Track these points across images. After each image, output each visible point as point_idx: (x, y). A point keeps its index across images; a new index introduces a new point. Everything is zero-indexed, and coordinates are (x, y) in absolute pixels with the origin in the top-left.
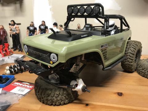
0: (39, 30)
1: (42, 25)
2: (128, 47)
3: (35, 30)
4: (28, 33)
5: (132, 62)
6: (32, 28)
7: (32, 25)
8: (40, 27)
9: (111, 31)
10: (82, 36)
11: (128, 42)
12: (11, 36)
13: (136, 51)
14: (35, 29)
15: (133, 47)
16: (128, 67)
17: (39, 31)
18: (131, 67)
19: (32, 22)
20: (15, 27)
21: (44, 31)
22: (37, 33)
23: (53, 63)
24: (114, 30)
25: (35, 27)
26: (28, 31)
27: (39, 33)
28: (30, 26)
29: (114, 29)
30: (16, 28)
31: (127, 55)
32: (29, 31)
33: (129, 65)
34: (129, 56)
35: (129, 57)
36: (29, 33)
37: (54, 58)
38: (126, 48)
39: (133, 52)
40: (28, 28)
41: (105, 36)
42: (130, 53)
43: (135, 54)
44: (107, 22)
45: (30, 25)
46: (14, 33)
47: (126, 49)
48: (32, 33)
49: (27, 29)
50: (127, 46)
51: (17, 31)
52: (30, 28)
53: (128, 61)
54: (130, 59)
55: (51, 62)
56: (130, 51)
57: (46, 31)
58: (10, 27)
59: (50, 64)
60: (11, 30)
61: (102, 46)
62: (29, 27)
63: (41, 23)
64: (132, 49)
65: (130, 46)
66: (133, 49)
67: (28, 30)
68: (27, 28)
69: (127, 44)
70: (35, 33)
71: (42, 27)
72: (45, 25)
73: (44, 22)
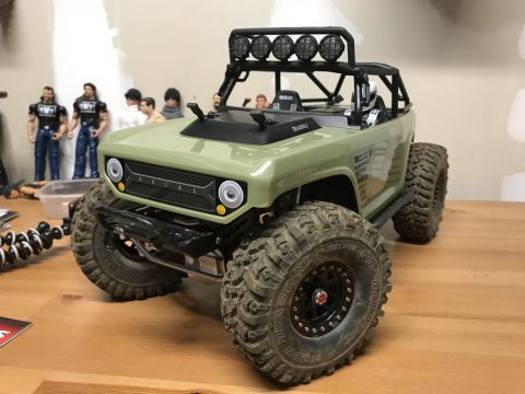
0: (76, 118)
1: (85, 98)
2: (414, 159)
3: (61, 118)
5: (426, 206)
6: (46, 110)
7: (50, 99)
8: (76, 106)
9: (368, 112)
10: (295, 129)
11: (411, 147)
13: (437, 172)
14: (61, 112)
15: (429, 159)
16: (417, 221)
17: (75, 121)
18: (425, 222)
19: (48, 88)
21: (91, 120)
23: (229, 211)
24: (377, 112)
25: (58, 107)
26: (33, 121)
27: (75, 126)
28: (42, 103)
29: (374, 108)
31: (411, 182)
32: (37, 120)
33: (419, 214)
34: (418, 185)
35: (419, 189)
36: (37, 129)
37: (230, 196)
38: (409, 162)
39: (429, 175)
40: (34, 110)
41: (362, 128)
42: (420, 176)
43: (435, 179)
44: (364, 85)
45: (42, 98)
48: (47, 127)
49: (31, 113)
50: (410, 156)
52: (41, 109)
53: (415, 201)
54: (420, 194)
55: (221, 209)
56: (419, 171)
57: (103, 120)
59: (217, 214)
61: (357, 159)
62: (37, 105)
63: (81, 92)
64: (427, 166)
65: (420, 157)
66: (431, 165)
67: (33, 116)
68: (31, 108)
69: (411, 150)
70: (62, 128)
71: (85, 106)
72: (96, 99)
73: (93, 88)
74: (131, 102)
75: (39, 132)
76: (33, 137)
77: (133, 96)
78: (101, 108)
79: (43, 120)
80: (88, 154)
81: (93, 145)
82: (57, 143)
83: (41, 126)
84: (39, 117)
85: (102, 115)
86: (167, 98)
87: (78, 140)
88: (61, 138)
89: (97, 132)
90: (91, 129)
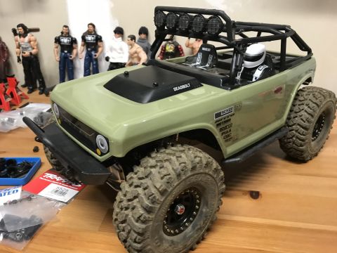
0: (83, 45)
1: (89, 33)
2: (296, 109)
3: (74, 45)
4: (57, 53)
6: (65, 41)
8: (83, 38)
12: (19, 60)
17: (82, 48)
19: (66, 27)
20: (27, 39)
21: (93, 47)
22: (79, 52)
23: (102, 154)
25: (72, 38)
26: (57, 47)
28: (62, 36)
29: (262, 65)
30: (30, 42)
32: (59, 47)
34: (296, 131)
35: (297, 134)
36: (60, 52)
37: (102, 145)
40: (57, 40)
45: (62, 33)
46: (27, 53)
47: (289, 115)
48: (66, 52)
49: (56, 42)
51: (33, 49)
52: (62, 40)
53: (293, 142)
54: (297, 137)
55: (98, 151)
57: (100, 47)
58: (16, 41)
60: (19, 46)
61: (218, 115)
62: (59, 37)
63: (85, 29)
64: (305, 115)
65: (301, 107)
67: (57, 45)
68: (56, 39)
71: (90, 38)
72: (95, 33)
73: (94, 26)
74: (118, 35)
75: (61, 55)
76: (58, 58)
77: (119, 32)
78: (99, 39)
79: (63, 47)
80: (91, 68)
81: (95, 63)
82: (72, 61)
83: (62, 51)
84: (61, 45)
85: (99, 43)
86: (140, 33)
87: (85, 60)
88: (75, 58)
89: (97, 54)
90: (93, 53)
